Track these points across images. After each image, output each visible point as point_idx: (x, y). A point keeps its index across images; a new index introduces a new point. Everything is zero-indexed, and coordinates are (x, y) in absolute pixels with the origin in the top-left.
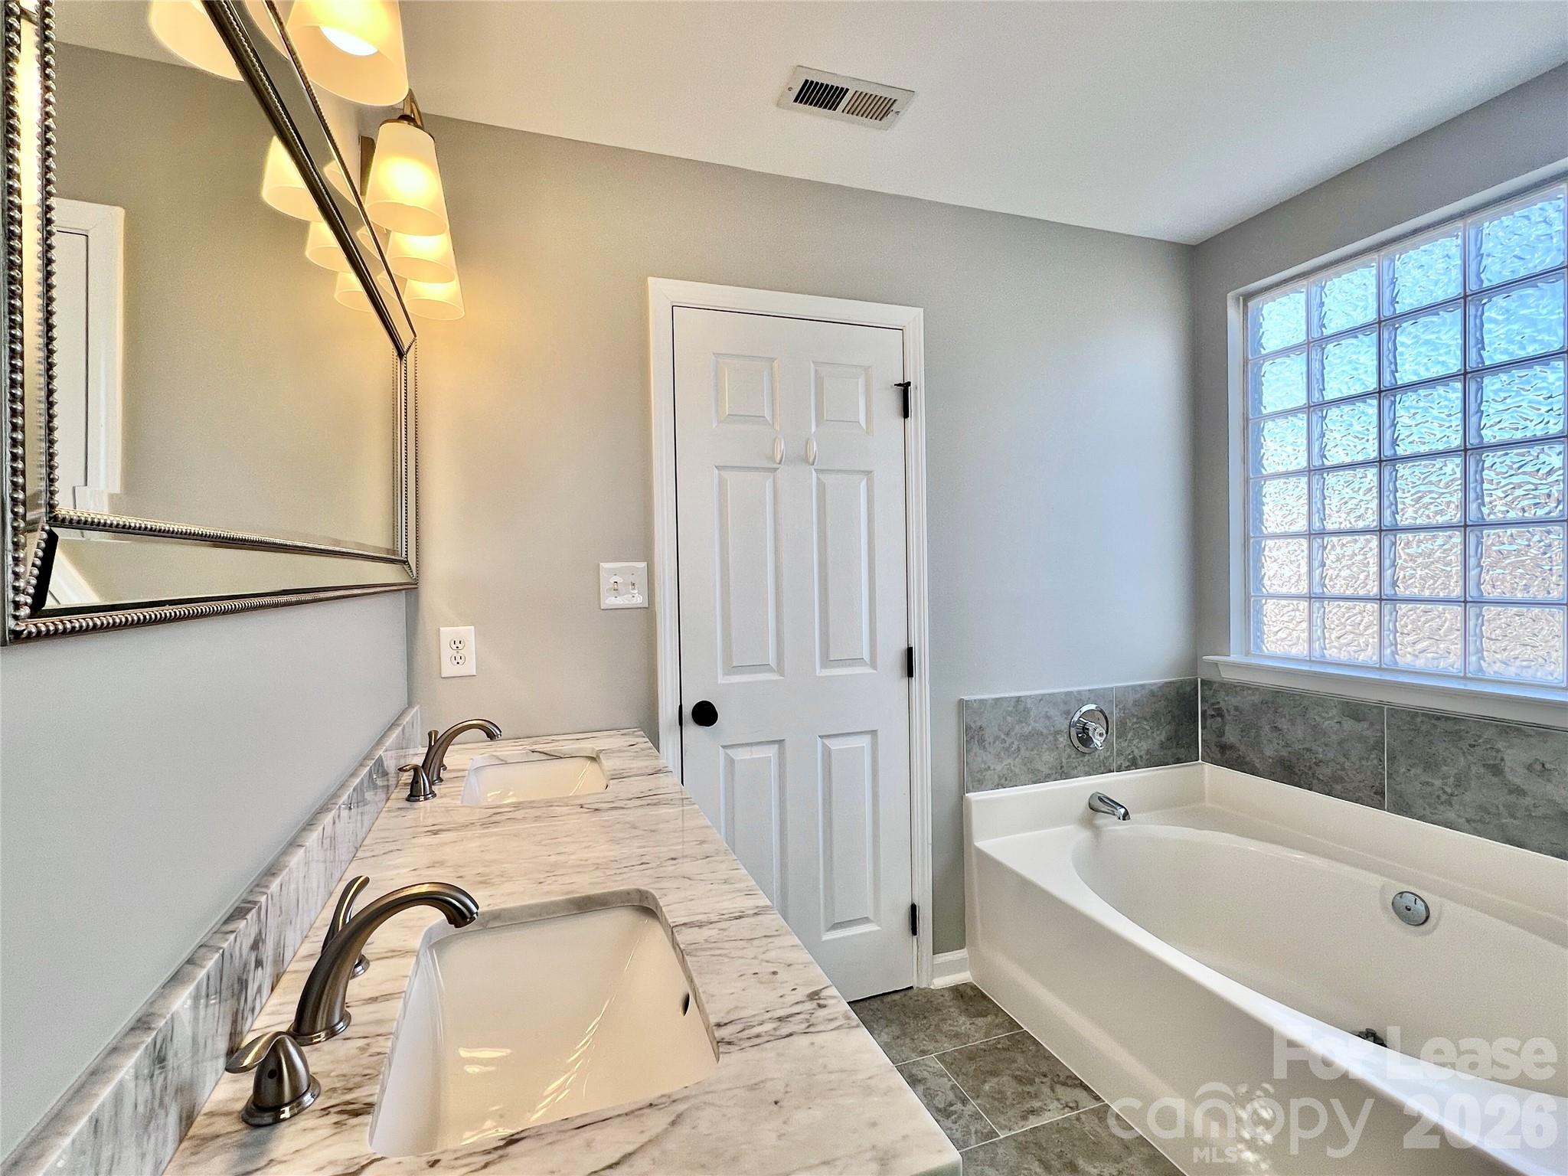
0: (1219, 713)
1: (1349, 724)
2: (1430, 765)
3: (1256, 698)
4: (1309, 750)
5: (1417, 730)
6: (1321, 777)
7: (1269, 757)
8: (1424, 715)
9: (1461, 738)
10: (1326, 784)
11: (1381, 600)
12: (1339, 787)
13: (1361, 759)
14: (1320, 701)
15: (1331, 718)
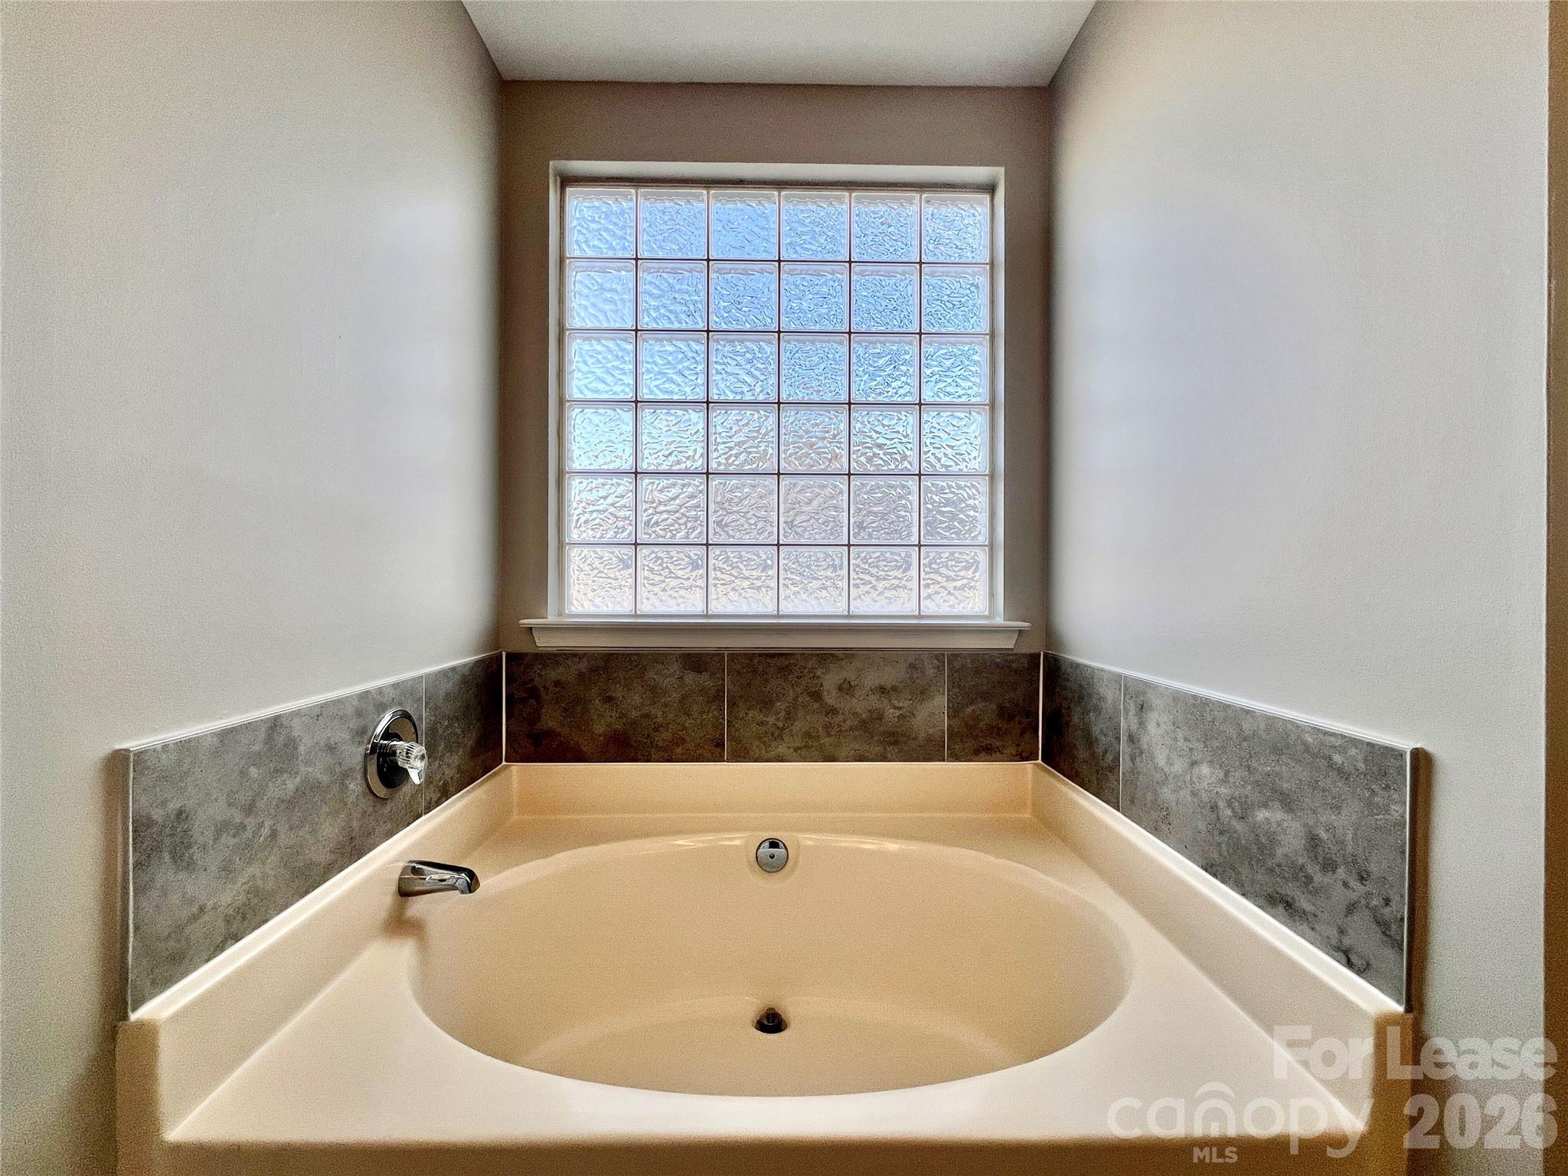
0: (534, 693)
1: (690, 678)
2: (766, 704)
3: (583, 666)
4: (646, 716)
5: (755, 671)
6: (660, 743)
7: (600, 736)
8: (760, 655)
9: (791, 672)
10: (665, 750)
11: (707, 545)
12: (679, 750)
13: (701, 713)
14: (659, 657)
15: (670, 676)
